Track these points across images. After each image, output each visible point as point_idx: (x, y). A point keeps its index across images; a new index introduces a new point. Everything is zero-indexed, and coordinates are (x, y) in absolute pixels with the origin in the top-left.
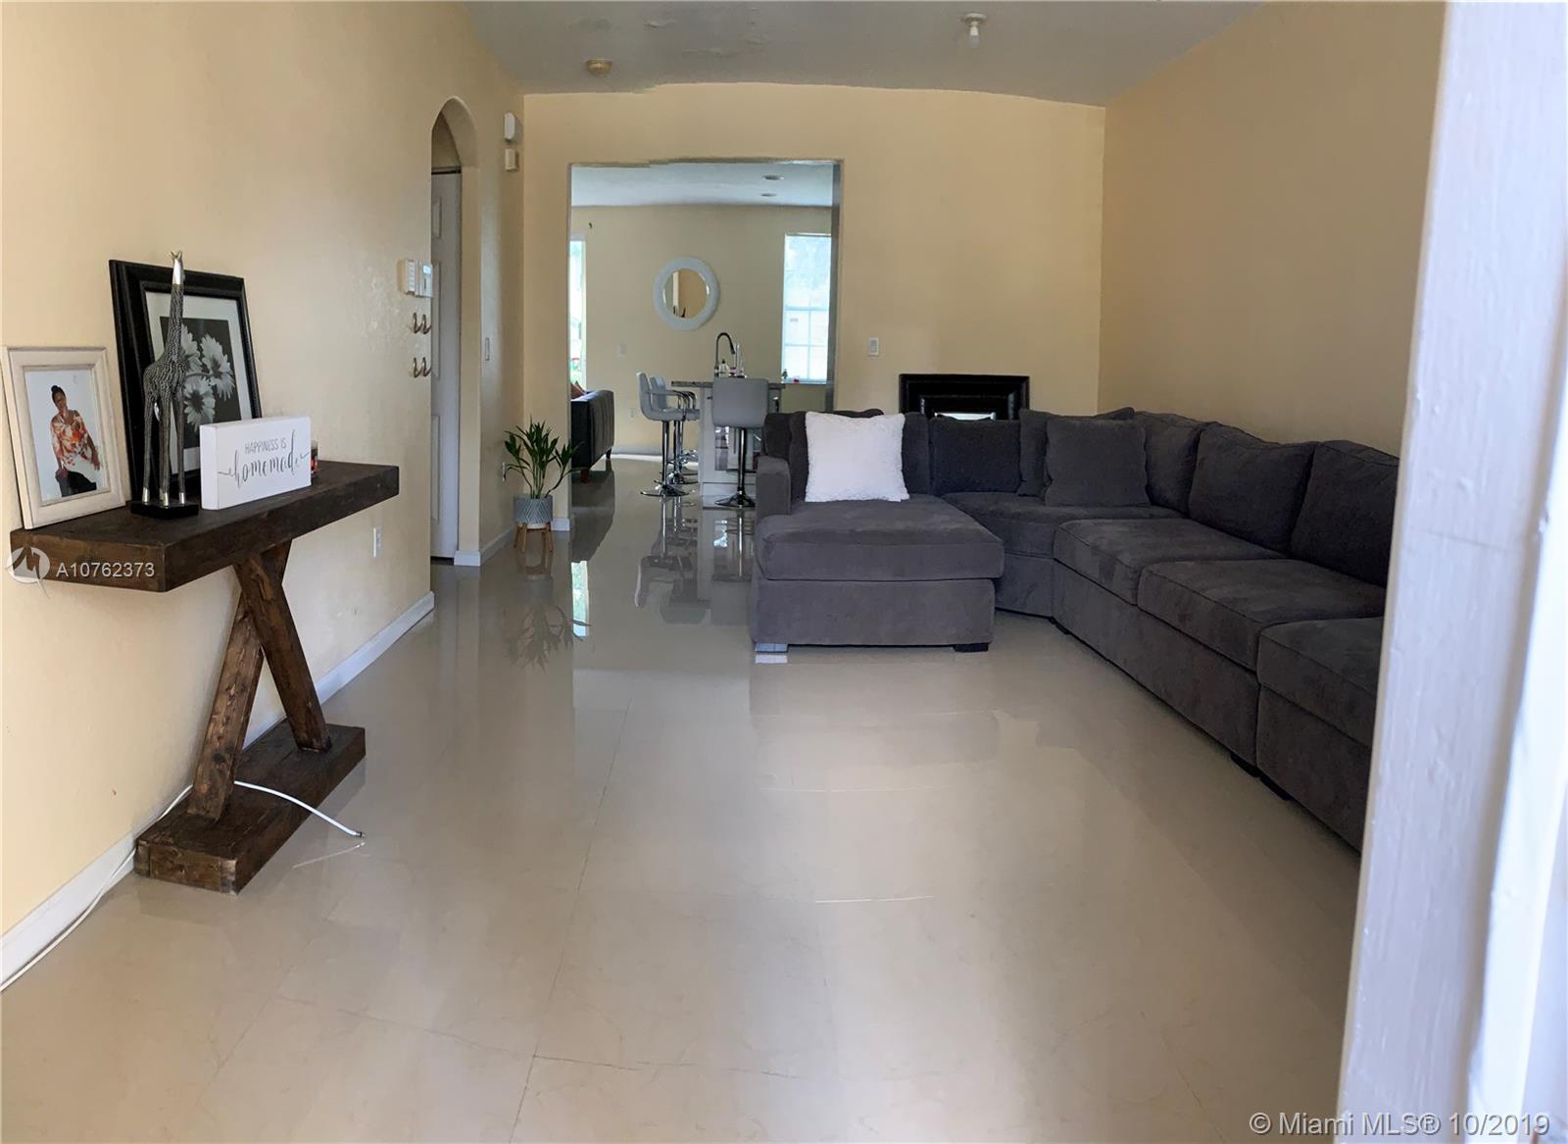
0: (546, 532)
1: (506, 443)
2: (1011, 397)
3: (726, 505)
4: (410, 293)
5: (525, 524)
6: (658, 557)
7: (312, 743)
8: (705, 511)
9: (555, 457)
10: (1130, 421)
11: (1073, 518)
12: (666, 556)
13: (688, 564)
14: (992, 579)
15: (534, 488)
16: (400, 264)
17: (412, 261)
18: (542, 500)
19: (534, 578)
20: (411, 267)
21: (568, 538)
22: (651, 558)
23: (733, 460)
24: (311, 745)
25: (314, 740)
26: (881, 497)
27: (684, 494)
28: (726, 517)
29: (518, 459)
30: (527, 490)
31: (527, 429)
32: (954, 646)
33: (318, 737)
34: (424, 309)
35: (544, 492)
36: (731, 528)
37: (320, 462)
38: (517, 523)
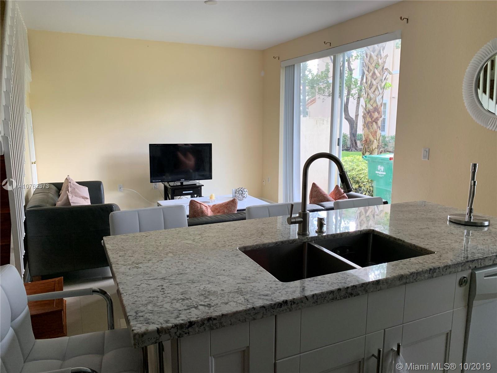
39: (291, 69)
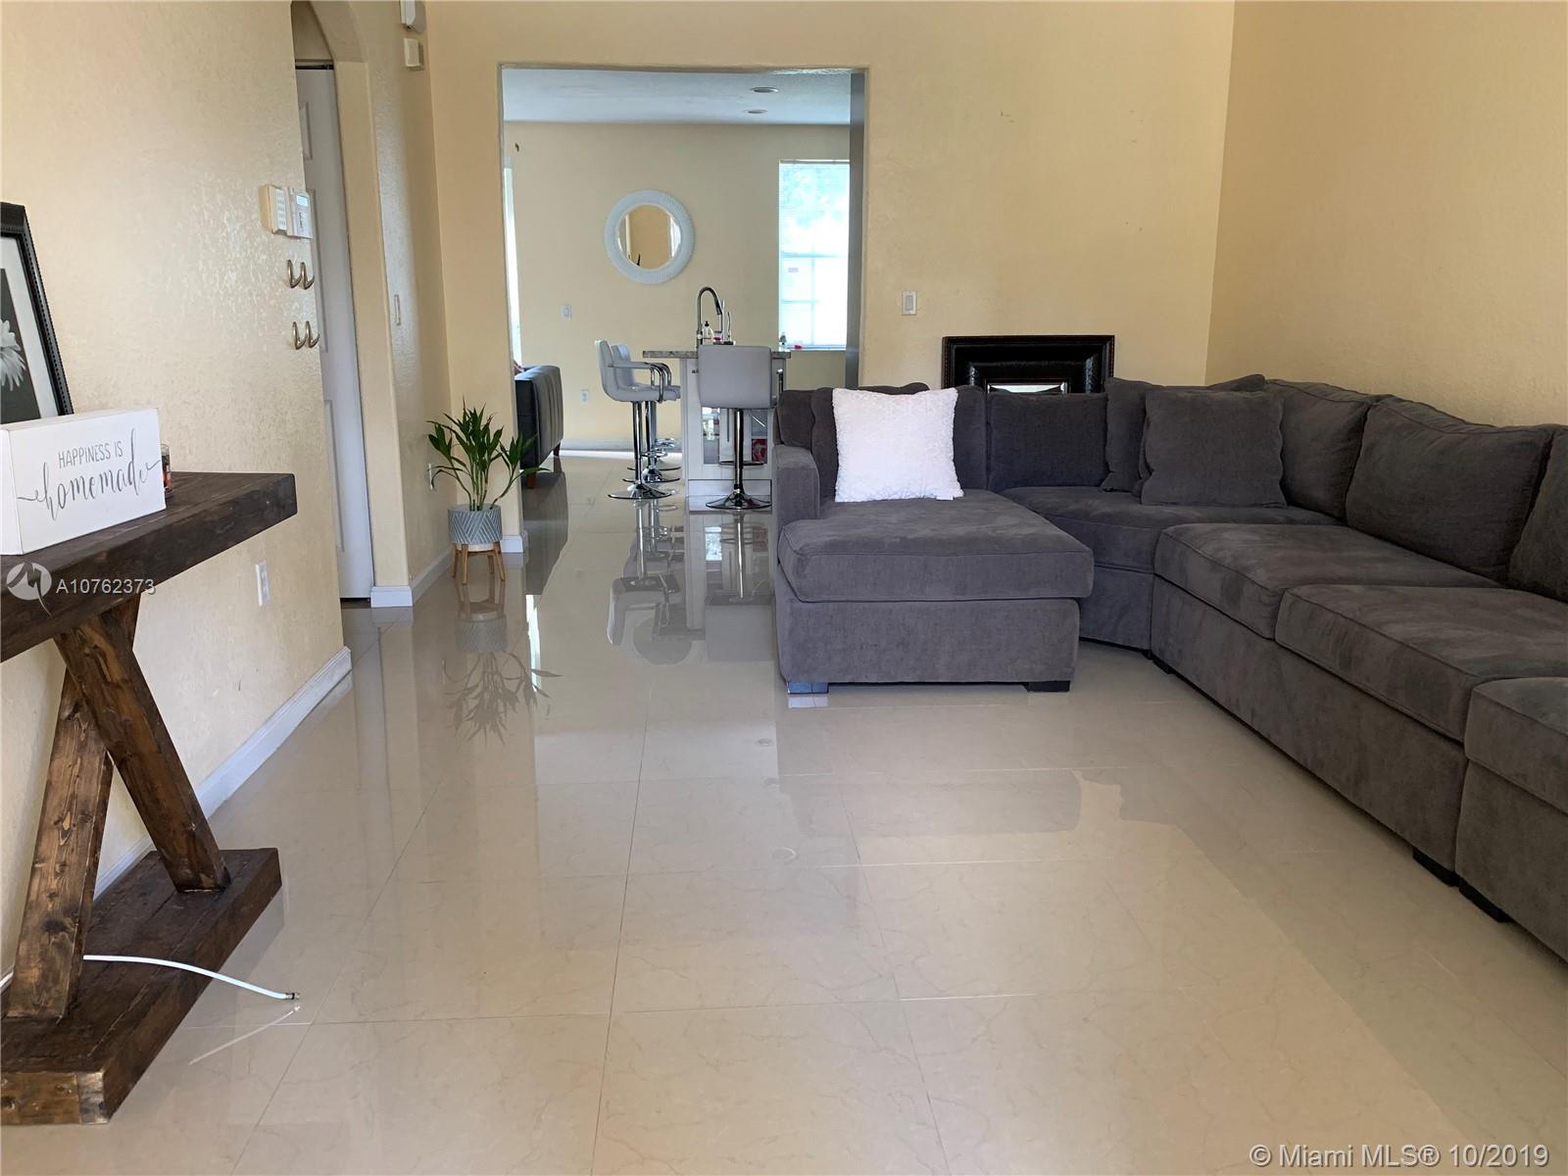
0: (494, 555)
1: (431, 437)
2: (1089, 363)
3: (720, 508)
4: (280, 232)
5: (465, 546)
6: (635, 579)
7: (200, 881)
8: (692, 517)
9: (499, 455)
10: (1262, 394)
11: (1182, 520)
12: (646, 577)
13: (674, 584)
14: (1078, 600)
15: (474, 497)
16: (262, 193)
17: (280, 188)
18: (486, 512)
19: (481, 617)
20: (279, 197)
21: (521, 563)
22: (626, 581)
23: (727, 450)
24: (198, 884)
25: (203, 876)
26: (928, 495)
27: (663, 495)
28: (720, 522)
29: (450, 458)
30: (462, 499)
31: (458, 416)
32: (1025, 684)
33: (208, 869)
34: (303, 254)
35: (488, 501)
36: (726, 537)
37: (174, 474)
38: (455, 545)
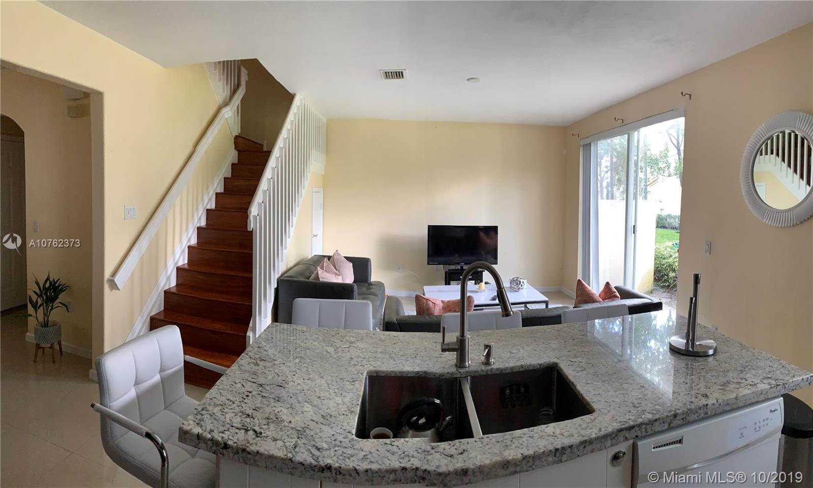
39: (587, 147)
